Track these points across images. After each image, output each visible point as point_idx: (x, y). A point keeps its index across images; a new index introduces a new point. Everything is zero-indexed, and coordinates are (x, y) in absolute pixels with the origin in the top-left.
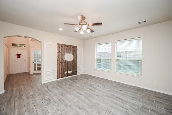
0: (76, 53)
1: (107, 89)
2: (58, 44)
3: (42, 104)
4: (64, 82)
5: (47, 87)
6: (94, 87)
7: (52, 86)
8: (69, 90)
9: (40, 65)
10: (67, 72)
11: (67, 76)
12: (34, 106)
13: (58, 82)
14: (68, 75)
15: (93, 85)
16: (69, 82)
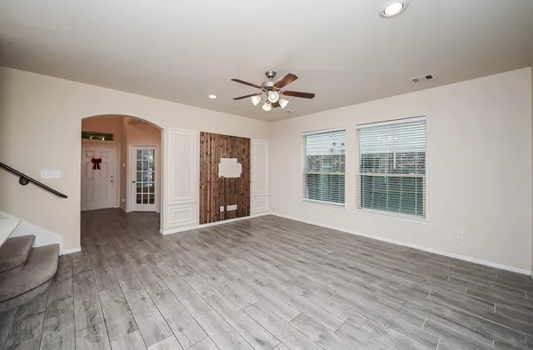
0: (248, 156)
1: (331, 251)
2: (202, 134)
3: (174, 274)
4: (219, 234)
5: (178, 243)
6: (297, 246)
7: (189, 239)
8: (232, 250)
9: (152, 189)
10: (225, 209)
11: (225, 219)
12: (158, 276)
13: (202, 232)
14: (227, 215)
15: (293, 241)
16: (230, 232)
